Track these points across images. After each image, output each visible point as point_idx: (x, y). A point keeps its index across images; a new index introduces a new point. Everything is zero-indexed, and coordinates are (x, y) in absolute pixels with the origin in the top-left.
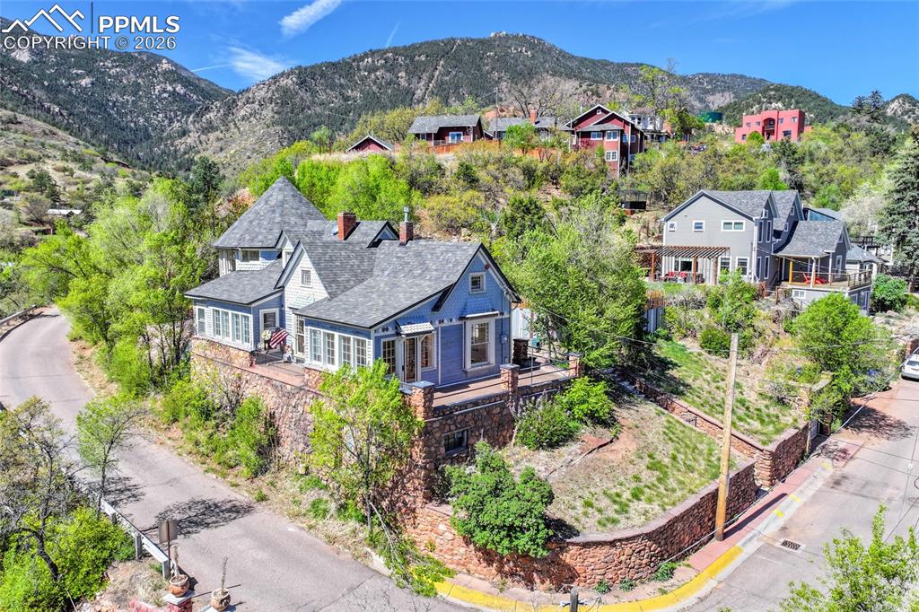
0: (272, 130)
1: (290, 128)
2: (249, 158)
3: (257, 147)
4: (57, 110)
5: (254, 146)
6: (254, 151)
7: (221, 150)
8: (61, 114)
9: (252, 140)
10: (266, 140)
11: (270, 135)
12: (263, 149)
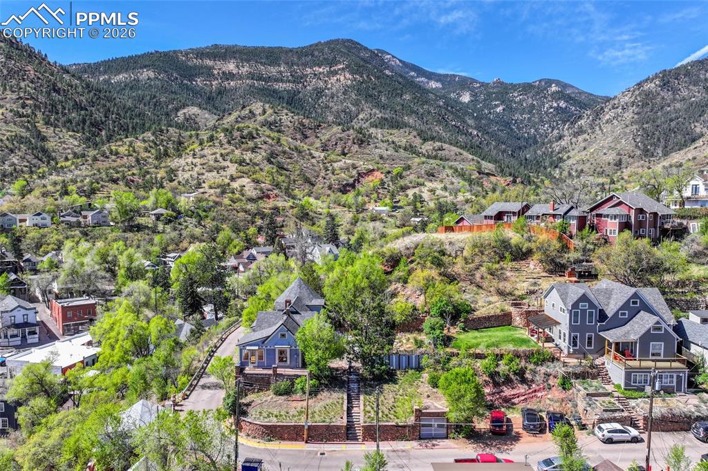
0: (628, 130)
1: (645, 126)
2: (605, 154)
3: (613, 145)
4: (475, 133)
5: (610, 145)
6: (610, 148)
7: (585, 149)
8: (478, 136)
9: (610, 139)
10: (621, 139)
11: (625, 134)
12: (618, 146)
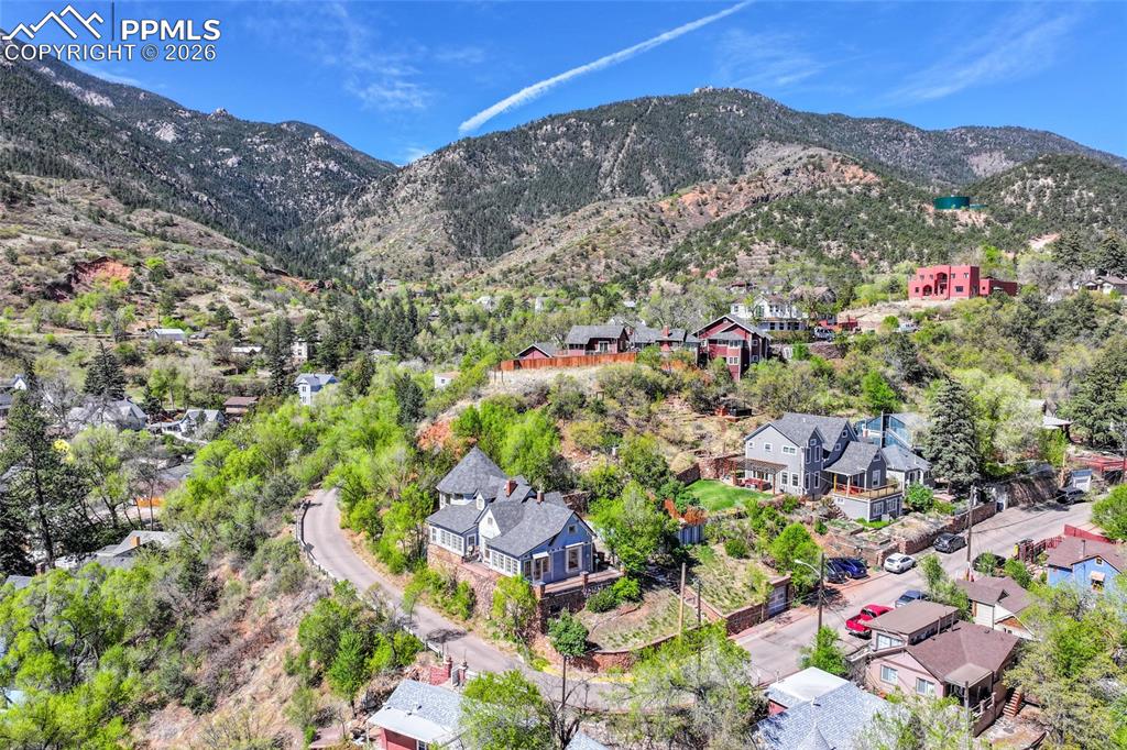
0: (436, 215)
1: (457, 212)
2: (410, 248)
3: (419, 235)
4: (205, 199)
5: (416, 235)
6: (416, 240)
7: (379, 238)
8: (210, 204)
9: (414, 227)
10: (429, 227)
11: (434, 222)
12: (426, 238)
